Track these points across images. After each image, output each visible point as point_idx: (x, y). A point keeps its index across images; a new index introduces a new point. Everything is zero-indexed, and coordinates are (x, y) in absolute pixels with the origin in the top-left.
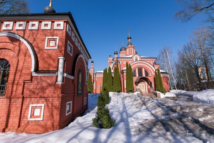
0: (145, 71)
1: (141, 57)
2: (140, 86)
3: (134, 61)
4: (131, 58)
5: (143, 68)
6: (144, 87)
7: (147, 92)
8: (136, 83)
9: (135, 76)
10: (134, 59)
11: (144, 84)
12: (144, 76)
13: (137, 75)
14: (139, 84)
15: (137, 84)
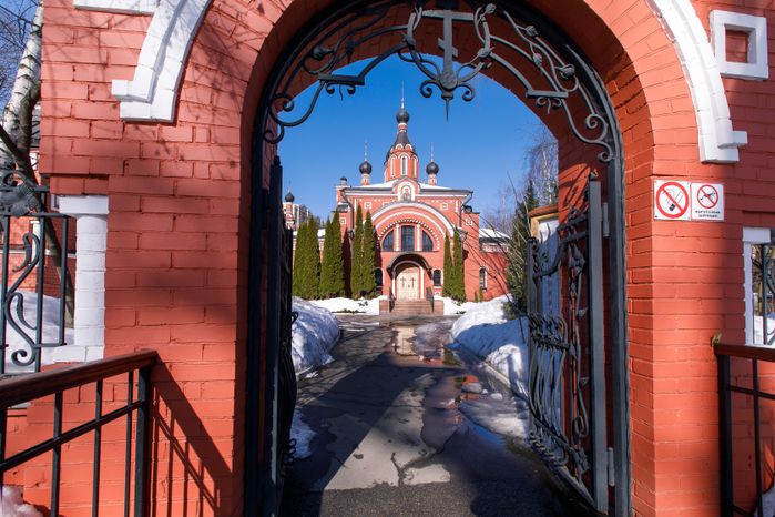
0: (424, 234)
1: (424, 186)
2: (403, 280)
3: (399, 199)
4: (390, 190)
5: (418, 226)
6: (416, 283)
7: (422, 297)
8: (389, 271)
9: (390, 248)
10: (399, 196)
11: (415, 276)
12: (418, 248)
13: (397, 247)
14: (401, 275)
15: (394, 274)
